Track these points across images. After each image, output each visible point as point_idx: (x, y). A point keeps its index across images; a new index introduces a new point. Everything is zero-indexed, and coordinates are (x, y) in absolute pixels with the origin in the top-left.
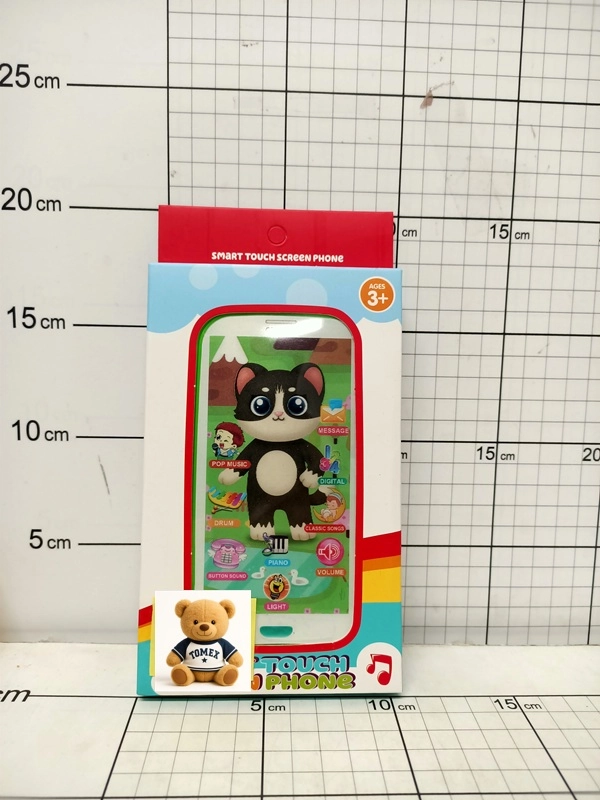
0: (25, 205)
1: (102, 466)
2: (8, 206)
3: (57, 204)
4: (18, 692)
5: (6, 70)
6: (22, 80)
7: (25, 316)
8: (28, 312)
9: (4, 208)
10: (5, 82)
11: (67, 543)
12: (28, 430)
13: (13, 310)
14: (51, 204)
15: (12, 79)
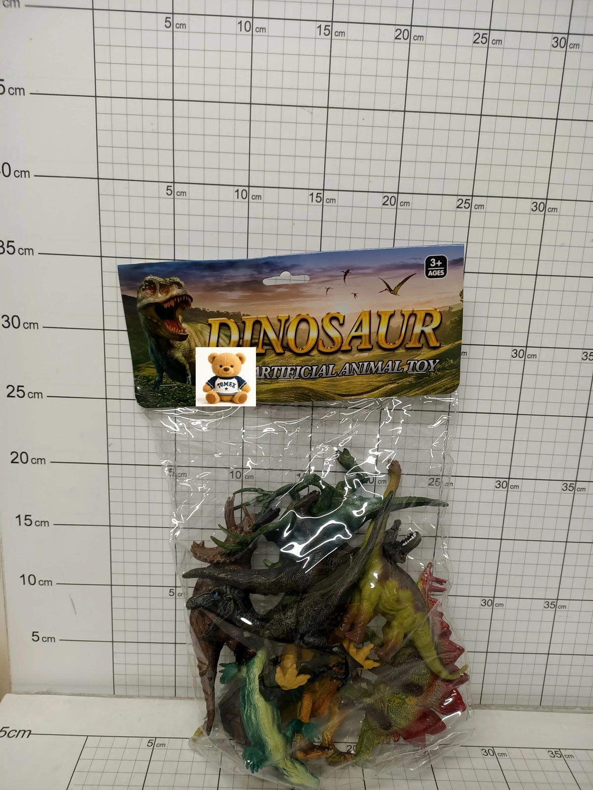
0: (25, 461)
1: (72, 600)
2: (15, 461)
3: (43, 461)
4: (25, 731)
5: (11, 389)
6: (21, 394)
7: (26, 520)
8: (27, 517)
9: (12, 462)
10: (11, 395)
11: (53, 639)
12: (29, 579)
13: (19, 516)
14: (39, 460)
15: (15, 393)
